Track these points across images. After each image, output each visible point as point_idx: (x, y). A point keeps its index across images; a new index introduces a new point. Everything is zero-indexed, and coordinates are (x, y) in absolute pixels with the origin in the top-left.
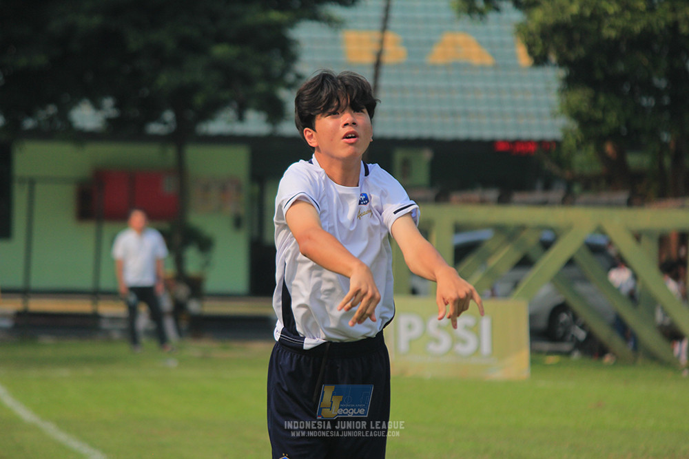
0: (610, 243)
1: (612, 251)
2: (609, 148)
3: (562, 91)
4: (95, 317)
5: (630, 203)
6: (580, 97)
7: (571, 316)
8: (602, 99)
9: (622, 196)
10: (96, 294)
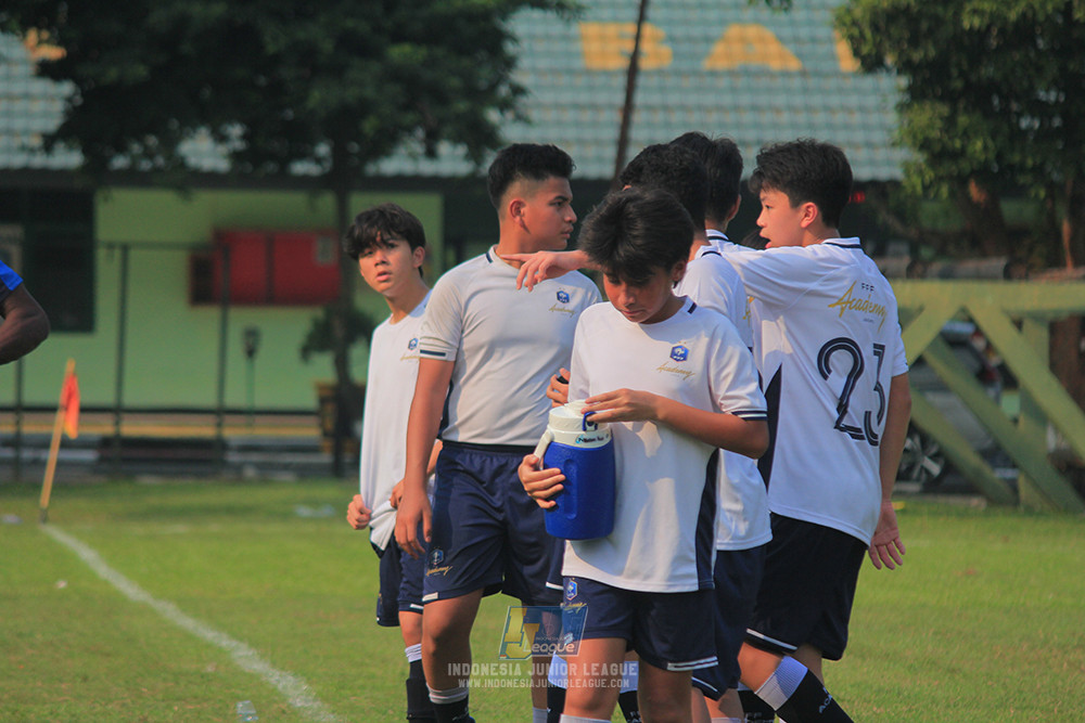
0: (978, 332)
1: (979, 344)
2: (975, 192)
3: (902, 108)
4: (219, 445)
5: (1008, 275)
6: (928, 116)
7: (917, 440)
8: (963, 120)
9: (998, 264)
10: (221, 412)
